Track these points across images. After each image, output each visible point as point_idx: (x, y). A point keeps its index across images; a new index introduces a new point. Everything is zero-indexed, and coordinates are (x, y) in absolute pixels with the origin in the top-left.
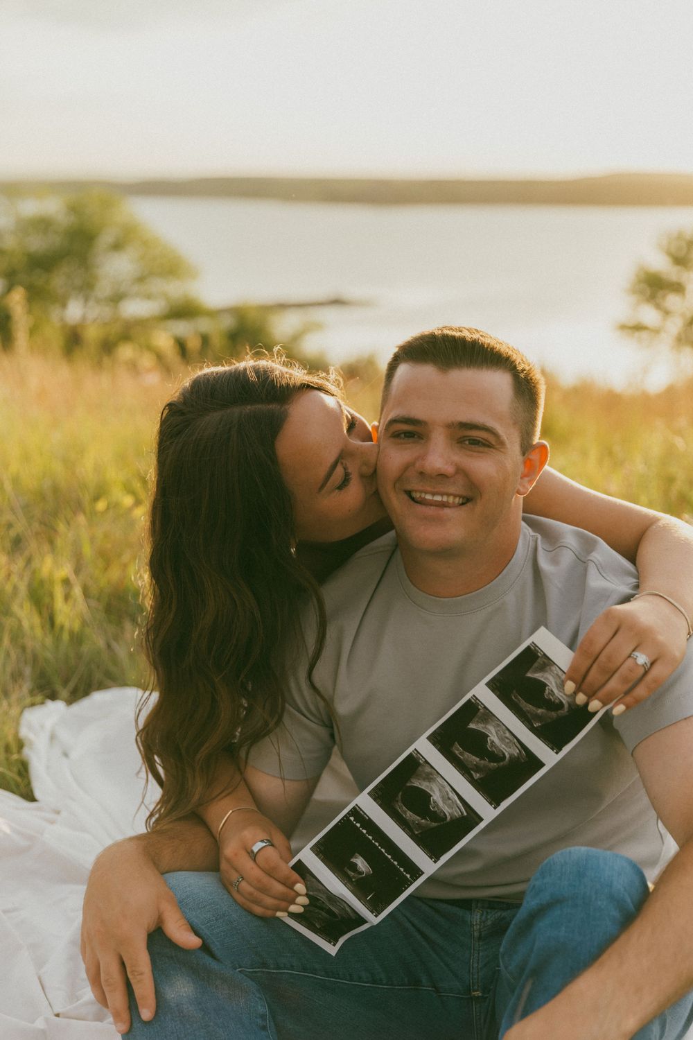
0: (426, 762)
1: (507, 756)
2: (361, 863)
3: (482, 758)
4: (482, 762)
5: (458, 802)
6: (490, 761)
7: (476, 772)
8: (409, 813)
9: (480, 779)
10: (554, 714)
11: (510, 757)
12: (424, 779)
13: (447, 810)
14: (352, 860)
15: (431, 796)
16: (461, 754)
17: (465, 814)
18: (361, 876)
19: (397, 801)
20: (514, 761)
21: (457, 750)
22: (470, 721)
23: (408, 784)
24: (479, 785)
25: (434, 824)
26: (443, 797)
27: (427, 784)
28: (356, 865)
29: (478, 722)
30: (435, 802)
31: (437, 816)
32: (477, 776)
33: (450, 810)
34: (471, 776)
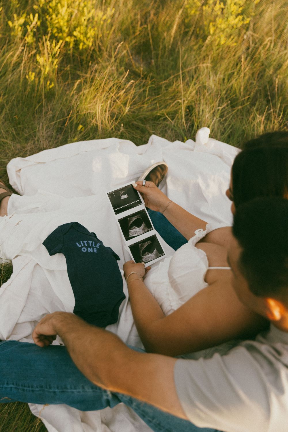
0: (148, 231)
1: (143, 257)
2: (125, 197)
4: (144, 248)
5: (134, 236)
6: (143, 251)
7: (141, 245)
8: (135, 219)
11: (142, 258)
12: (143, 228)
13: (132, 231)
15: (138, 228)
16: (148, 243)
17: (130, 236)
18: (121, 195)
19: (140, 217)
20: (141, 258)
22: (157, 250)
23: (143, 222)
24: (137, 244)
25: (129, 225)
26: (137, 231)
27: (142, 228)
28: (125, 195)
29: (156, 252)
30: (136, 228)
31: (131, 227)
32: (140, 245)
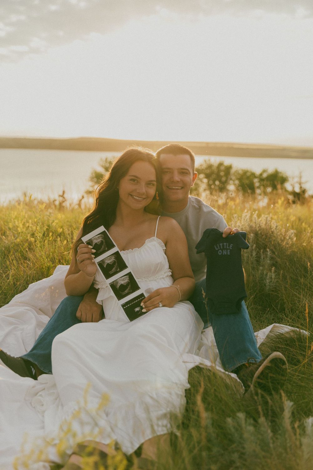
0: (113, 282)
2: (137, 309)
3: (114, 267)
5: (125, 277)
6: (115, 265)
7: (117, 269)
8: (126, 291)
9: (120, 269)
10: (104, 244)
11: (115, 259)
12: (117, 284)
13: (127, 281)
15: (122, 284)
16: (112, 272)
17: (128, 276)
19: (122, 293)
20: (116, 258)
21: (111, 272)
22: (104, 266)
23: (118, 289)
25: (130, 286)
26: (123, 281)
27: (118, 284)
28: (137, 311)
29: (104, 264)
30: (124, 283)
31: (128, 284)
32: (118, 270)
34: (118, 271)
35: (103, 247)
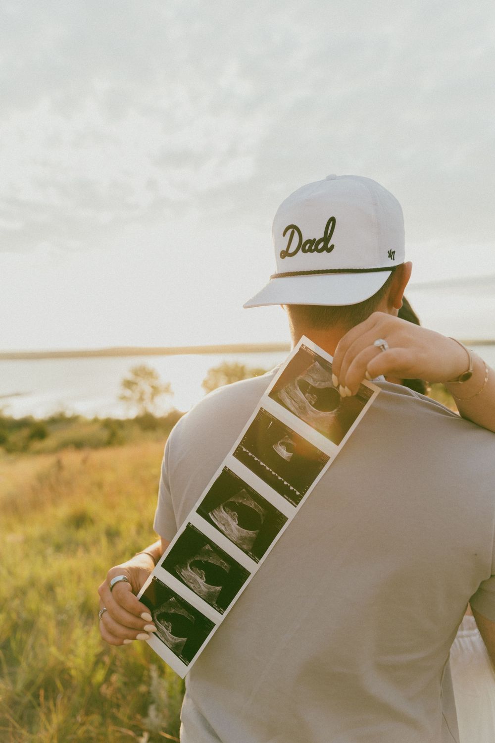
0: (247, 553)
1: (189, 568)
2: (283, 453)
3: (207, 562)
4: (206, 560)
5: (216, 523)
6: (200, 561)
7: (209, 550)
8: (252, 506)
9: (205, 545)
10: (163, 610)
11: (187, 567)
12: (246, 538)
13: (224, 514)
14: (292, 454)
15: (238, 525)
16: (222, 564)
17: (210, 514)
18: (282, 441)
19: (263, 515)
20: (183, 565)
21: (226, 566)
22: (221, 592)
23: (258, 531)
24: (205, 540)
25: (232, 500)
26: (229, 525)
27: (243, 535)
28: (287, 450)
29: (215, 592)
30: (234, 519)
31: (232, 507)
32: (208, 547)
33: (222, 515)
35: (173, 611)
